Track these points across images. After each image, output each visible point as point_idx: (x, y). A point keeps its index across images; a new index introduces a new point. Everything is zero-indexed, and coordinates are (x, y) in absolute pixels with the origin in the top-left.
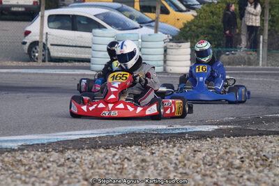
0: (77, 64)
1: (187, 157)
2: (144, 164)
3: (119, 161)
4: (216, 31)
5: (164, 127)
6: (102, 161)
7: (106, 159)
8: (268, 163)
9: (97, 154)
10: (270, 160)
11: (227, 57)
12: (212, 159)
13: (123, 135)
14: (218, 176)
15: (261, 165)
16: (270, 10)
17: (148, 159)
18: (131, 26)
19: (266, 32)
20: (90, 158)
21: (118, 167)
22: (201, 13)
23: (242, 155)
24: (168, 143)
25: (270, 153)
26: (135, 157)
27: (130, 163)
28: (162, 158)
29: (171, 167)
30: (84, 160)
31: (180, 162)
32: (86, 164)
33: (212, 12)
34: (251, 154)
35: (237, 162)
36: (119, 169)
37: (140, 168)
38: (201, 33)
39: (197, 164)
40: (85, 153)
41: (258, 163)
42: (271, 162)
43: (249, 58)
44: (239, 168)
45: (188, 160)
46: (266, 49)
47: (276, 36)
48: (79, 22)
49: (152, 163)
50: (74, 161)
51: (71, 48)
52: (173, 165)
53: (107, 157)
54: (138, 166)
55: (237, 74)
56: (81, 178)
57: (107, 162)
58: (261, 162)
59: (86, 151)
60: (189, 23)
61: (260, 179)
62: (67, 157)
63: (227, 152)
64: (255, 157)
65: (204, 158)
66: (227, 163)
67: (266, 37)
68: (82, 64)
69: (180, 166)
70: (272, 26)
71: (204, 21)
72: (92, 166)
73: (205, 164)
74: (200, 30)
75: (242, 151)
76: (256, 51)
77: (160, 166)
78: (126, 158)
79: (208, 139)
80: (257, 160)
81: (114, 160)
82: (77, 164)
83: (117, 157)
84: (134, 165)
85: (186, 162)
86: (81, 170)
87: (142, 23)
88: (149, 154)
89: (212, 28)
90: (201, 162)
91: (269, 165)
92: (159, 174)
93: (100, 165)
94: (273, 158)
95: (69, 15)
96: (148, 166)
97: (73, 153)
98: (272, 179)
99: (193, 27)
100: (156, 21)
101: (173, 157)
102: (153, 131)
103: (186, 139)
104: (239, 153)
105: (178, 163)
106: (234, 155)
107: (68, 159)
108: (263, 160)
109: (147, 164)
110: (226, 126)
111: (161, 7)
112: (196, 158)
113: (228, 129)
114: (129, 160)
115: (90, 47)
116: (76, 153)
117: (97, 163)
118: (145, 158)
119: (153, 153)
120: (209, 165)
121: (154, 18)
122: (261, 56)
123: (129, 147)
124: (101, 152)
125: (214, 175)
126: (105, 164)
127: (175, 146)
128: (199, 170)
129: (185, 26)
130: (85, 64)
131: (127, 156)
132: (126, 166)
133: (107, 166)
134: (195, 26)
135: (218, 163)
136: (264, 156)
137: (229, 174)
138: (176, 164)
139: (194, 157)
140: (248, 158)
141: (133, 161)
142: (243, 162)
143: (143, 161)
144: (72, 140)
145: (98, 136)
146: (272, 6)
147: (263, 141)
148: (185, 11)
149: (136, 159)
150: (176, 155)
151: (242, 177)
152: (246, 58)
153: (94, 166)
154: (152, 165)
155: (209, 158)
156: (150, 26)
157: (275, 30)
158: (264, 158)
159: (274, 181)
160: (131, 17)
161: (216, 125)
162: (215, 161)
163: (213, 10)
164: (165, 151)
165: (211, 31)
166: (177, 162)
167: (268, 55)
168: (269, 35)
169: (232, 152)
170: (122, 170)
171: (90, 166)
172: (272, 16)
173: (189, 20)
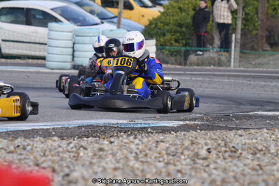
0: (31, 61)
1: (149, 146)
2: (101, 153)
3: (74, 150)
4: (184, 29)
5: (125, 122)
6: (55, 149)
7: (60, 147)
8: (237, 155)
9: (49, 142)
10: (240, 151)
11: (196, 57)
12: (176, 149)
13: (79, 127)
14: (182, 164)
15: (230, 156)
16: (244, 8)
17: (106, 148)
18: (92, 22)
19: (239, 31)
20: (42, 145)
21: (72, 154)
22: (168, 9)
23: (209, 147)
24: (129, 135)
25: (240, 145)
26: (91, 146)
27: (86, 152)
28: (121, 147)
29: (131, 157)
30: (36, 147)
31: (141, 152)
32: (37, 151)
33: (180, 8)
34: (219, 145)
35: (204, 153)
36: (74, 157)
37: (97, 156)
38: (168, 31)
39: (160, 154)
40: (37, 141)
41: (227, 155)
42: (241, 154)
43: (220, 59)
44: (205, 159)
45: (150, 150)
46: (238, 49)
47: (249, 36)
48: (34, 17)
49: (110, 152)
50: (24, 149)
51: (25, 44)
52: (134, 155)
53: (61, 145)
54: (95, 155)
55: (206, 75)
56: (31, 164)
57: (61, 149)
58: (229, 153)
59: (38, 139)
60: (154, 19)
61: (228, 168)
62: (17, 145)
63: (193, 143)
64: (223, 149)
65: (167, 148)
66: (192, 154)
67: (239, 36)
68: (36, 61)
69: (141, 155)
70: (245, 25)
71: (171, 18)
72: (44, 154)
73: (168, 154)
74: (167, 27)
75: (209, 142)
76: (228, 51)
77: (119, 155)
78: (82, 146)
79: (172, 132)
80: (226, 151)
81: (69, 148)
82: (28, 151)
83: (72, 145)
84: (90, 154)
85: (147, 151)
86: (32, 157)
87: (103, 18)
88: (107, 143)
89: (180, 26)
90: (164, 152)
91: (239, 157)
92: (118, 162)
93: (53, 153)
94: (243, 150)
95: (23, 9)
96: (106, 155)
97: (24, 141)
98: (241, 169)
99: (159, 24)
100: (119, 16)
101: (133, 147)
102: (113, 124)
103: (148, 133)
104: (206, 144)
105: (138, 153)
106: (200, 146)
107: (18, 146)
108: (232, 151)
109: (105, 153)
110: (192, 122)
111: (125, 2)
112: (159, 148)
113: (195, 124)
114: (85, 149)
115: (46, 44)
116: (27, 140)
117: (50, 151)
118: (102, 146)
119: (111, 143)
120: (173, 156)
121: (116, 14)
122: (233, 57)
123: (85, 139)
124: (55, 141)
125: (178, 163)
126: (58, 152)
127: (136, 138)
128: (161, 159)
129: (151, 23)
130: (39, 62)
131: (83, 144)
132: (81, 154)
133: (61, 154)
134: (161, 22)
135: (182, 153)
136: (233, 147)
137: (194, 163)
138: (136, 153)
139: (157, 147)
140: (215, 149)
141: (89, 150)
142: (209, 152)
143: (101, 150)
144: (23, 131)
145: (52, 127)
146: (246, 3)
147: (232, 135)
148: (151, 7)
149: (93, 148)
150: (137, 144)
151: (208, 166)
152: (216, 59)
153: (47, 153)
154: (110, 154)
155: (173, 149)
156: (112, 22)
157: (248, 29)
158: (233, 149)
159: (243, 170)
160: (92, 12)
161: (181, 120)
162: (180, 151)
163: (182, 6)
164: (125, 141)
165: (179, 29)
166: (138, 151)
167: (240, 57)
168: (242, 35)
169: (198, 143)
170: (77, 157)
171: (42, 154)
172: (246, 14)
173: (155, 17)
